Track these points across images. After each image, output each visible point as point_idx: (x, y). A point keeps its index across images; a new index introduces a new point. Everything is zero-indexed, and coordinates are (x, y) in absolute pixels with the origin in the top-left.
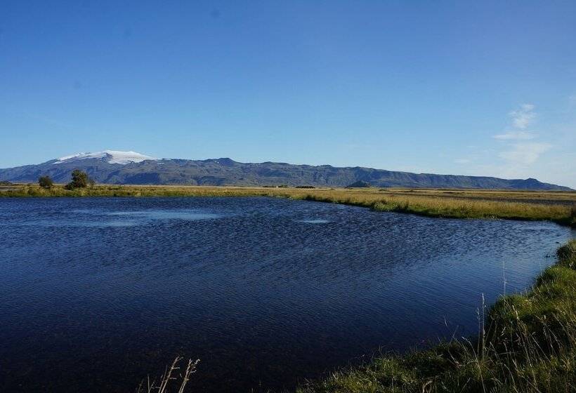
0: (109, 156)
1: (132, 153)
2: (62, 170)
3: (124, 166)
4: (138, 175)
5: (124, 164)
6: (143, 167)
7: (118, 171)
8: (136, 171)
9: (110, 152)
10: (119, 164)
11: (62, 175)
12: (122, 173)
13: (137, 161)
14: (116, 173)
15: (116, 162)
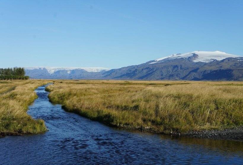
0: (195, 56)
1: (218, 52)
2: (153, 69)
3: (205, 64)
4: (215, 71)
5: (207, 62)
6: (223, 64)
7: (198, 69)
8: (214, 68)
9: (196, 52)
10: (202, 63)
11: (151, 73)
12: (202, 70)
13: (220, 59)
14: (195, 70)
15: (200, 61)
